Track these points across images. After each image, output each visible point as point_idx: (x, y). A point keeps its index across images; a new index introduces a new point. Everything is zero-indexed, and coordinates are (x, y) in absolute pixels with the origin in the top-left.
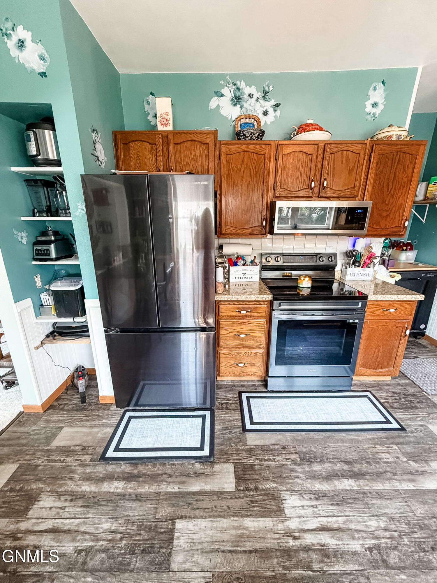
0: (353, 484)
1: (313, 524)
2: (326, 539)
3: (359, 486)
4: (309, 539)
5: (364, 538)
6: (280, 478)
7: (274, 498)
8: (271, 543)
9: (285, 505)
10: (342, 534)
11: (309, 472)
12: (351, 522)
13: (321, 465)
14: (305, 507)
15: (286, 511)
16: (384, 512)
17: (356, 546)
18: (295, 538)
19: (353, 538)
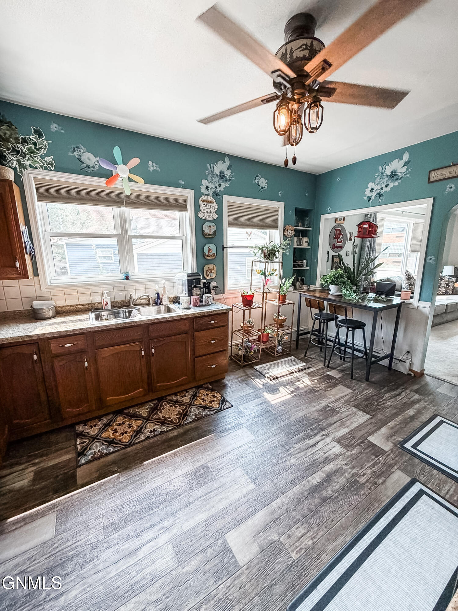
0: (313, 480)
1: (320, 445)
2: (311, 442)
3: (308, 482)
4: (318, 438)
5: (295, 451)
6: (354, 458)
7: (347, 445)
8: (331, 429)
9: (338, 445)
10: (306, 447)
11: (343, 473)
12: (304, 455)
13: (341, 484)
14: (329, 450)
15: (336, 443)
16: (289, 471)
17: (297, 446)
18: (323, 435)
19: (299, 449)
